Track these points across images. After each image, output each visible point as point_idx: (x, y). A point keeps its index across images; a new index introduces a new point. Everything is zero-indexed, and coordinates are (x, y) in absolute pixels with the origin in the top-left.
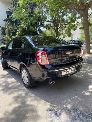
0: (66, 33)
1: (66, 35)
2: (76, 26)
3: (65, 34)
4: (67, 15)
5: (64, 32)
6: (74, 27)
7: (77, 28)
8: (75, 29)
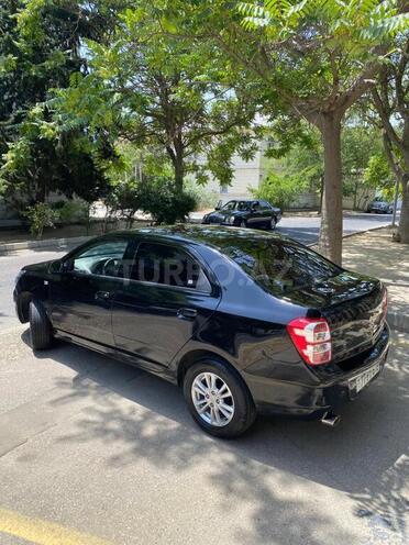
0: (209, 167)
1: (208, 173)
2: (253, 140)
3: (205, 168)
4: (216, 92)
5: (202, 160)
6: (246, 147)
7: (257, 149)
8: (247, 155)
